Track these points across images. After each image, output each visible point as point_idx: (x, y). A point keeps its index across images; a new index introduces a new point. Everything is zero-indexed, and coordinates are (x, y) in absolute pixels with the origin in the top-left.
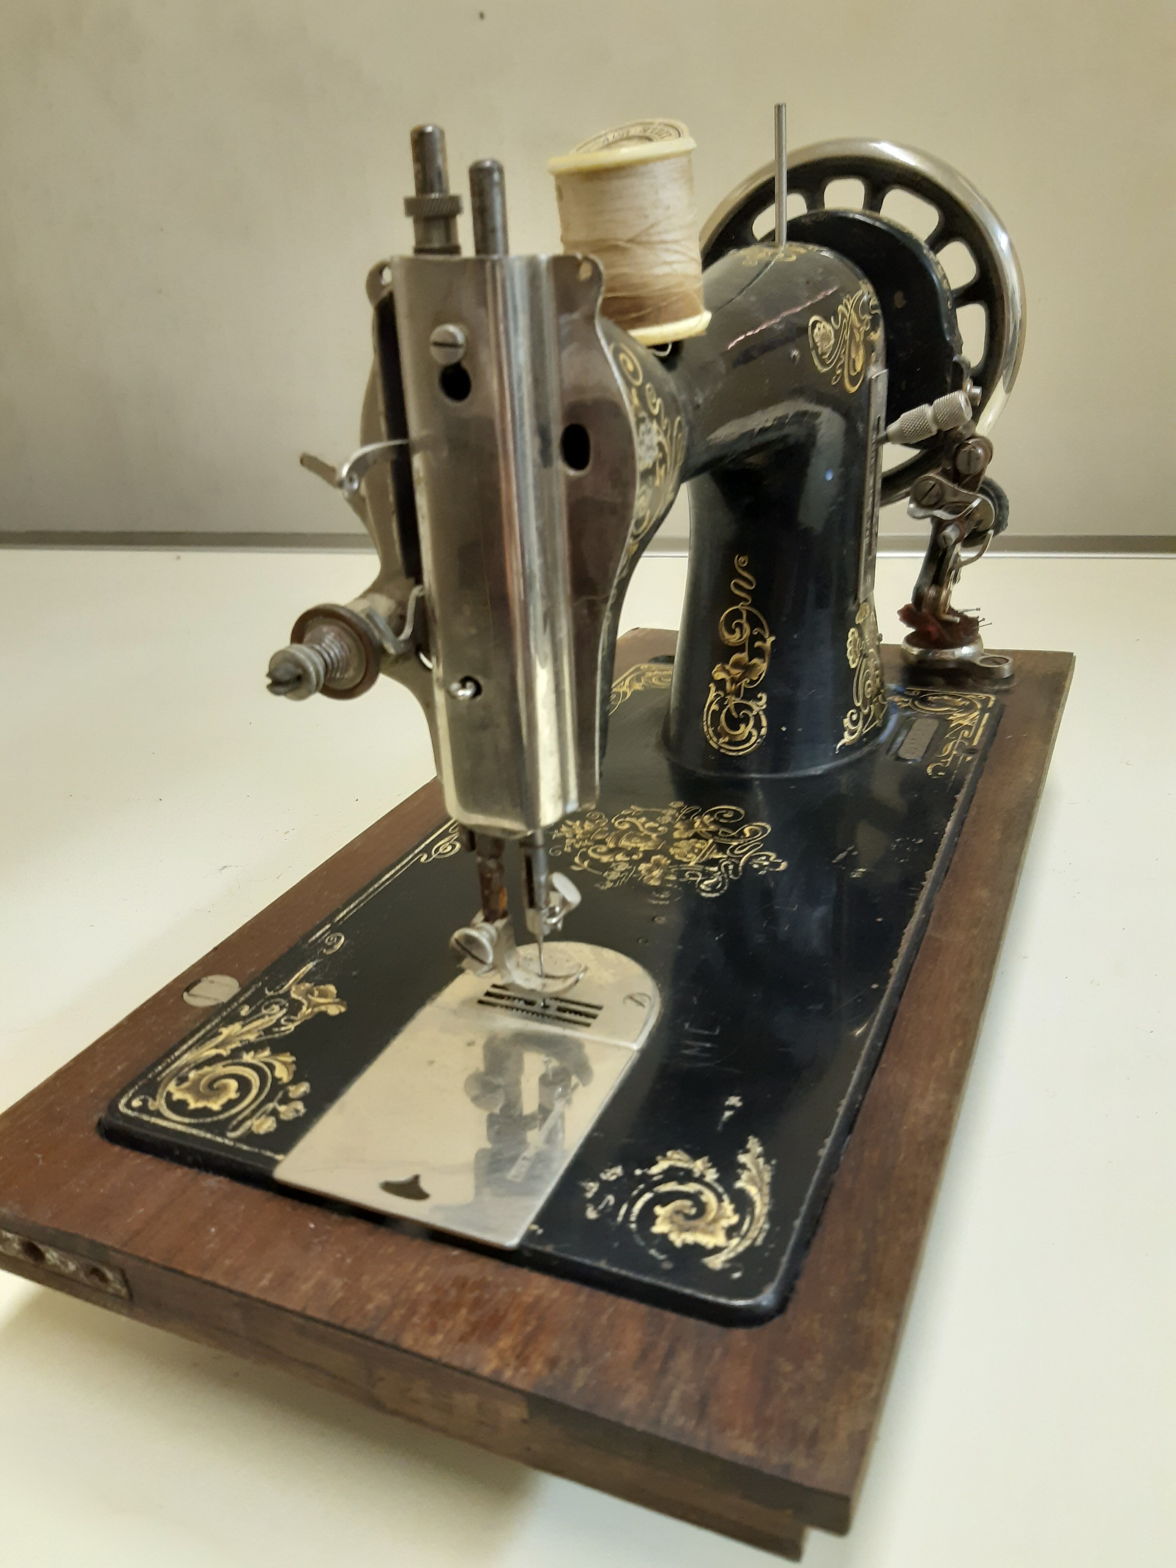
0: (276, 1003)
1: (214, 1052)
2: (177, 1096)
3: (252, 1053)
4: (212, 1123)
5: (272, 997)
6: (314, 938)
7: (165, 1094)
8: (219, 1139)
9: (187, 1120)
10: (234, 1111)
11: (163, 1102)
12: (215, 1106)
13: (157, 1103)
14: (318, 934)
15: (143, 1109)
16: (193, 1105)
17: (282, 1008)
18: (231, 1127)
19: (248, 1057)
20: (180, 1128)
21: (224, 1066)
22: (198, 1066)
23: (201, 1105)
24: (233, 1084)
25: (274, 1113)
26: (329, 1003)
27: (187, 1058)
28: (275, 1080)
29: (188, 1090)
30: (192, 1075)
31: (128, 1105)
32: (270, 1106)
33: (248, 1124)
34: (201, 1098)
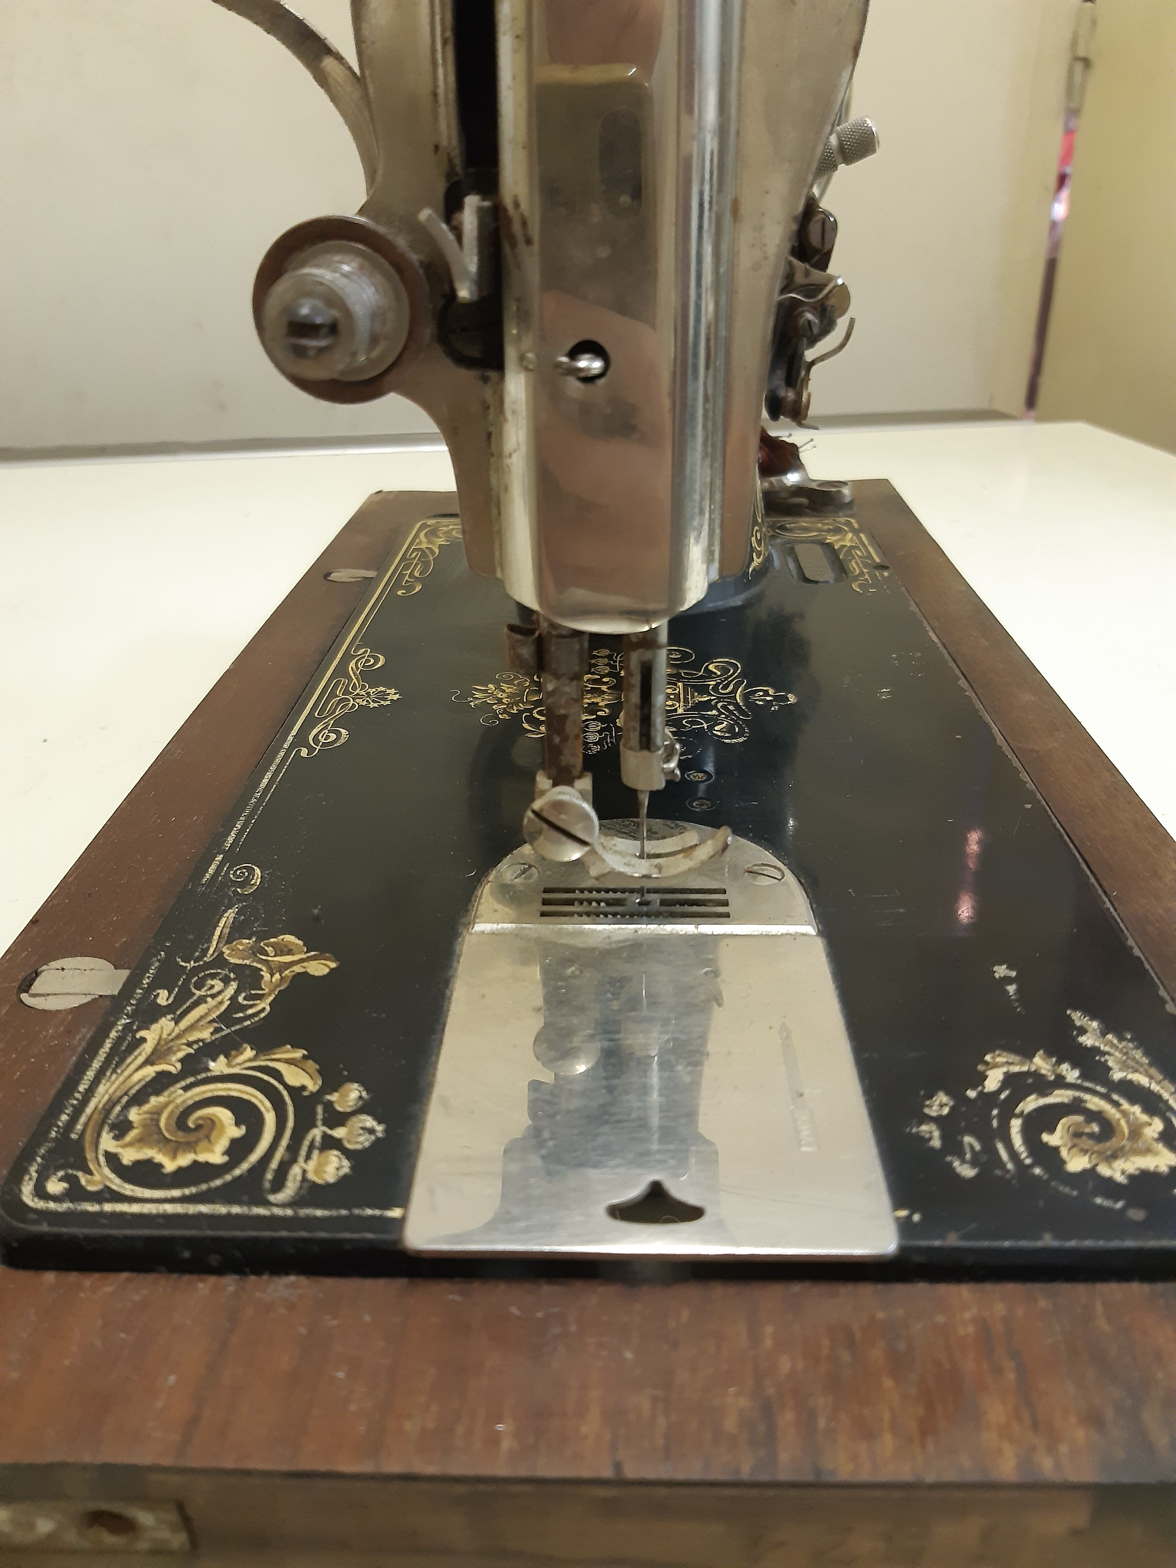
0: (213, 976)
1: (149, 1072)
2: (128, 1156)
3: (222, 1059)
4: (226, 1185)
5: (195, 971)
6: (208, 876)
7: (102, 1159)
8: (261, 1211)
9: (176, 1193)
10: (255, 1157)
11: (107, 1171)
12: (216, 1156)
13: (97, 1177)
14: (211, 870)
15: (76, 1192)
16: (170, 1166)
17: (226, 981)
18: (267, 1185)
19: (219, 1066)
20: (169, 1208)
21: (186, 1089)
22: (139, 1098)
23: (185, 1160)
24: (224, 1115)
25: (330, 1143)
26: (304, 960)
27: (104, 1092)
28: (296, 1092)
29: (141, 1141)
30: (134, 1115)
31: (40, 1192)
32: (316, 1133)
33: (296, 1171)
34: (175, 1150)
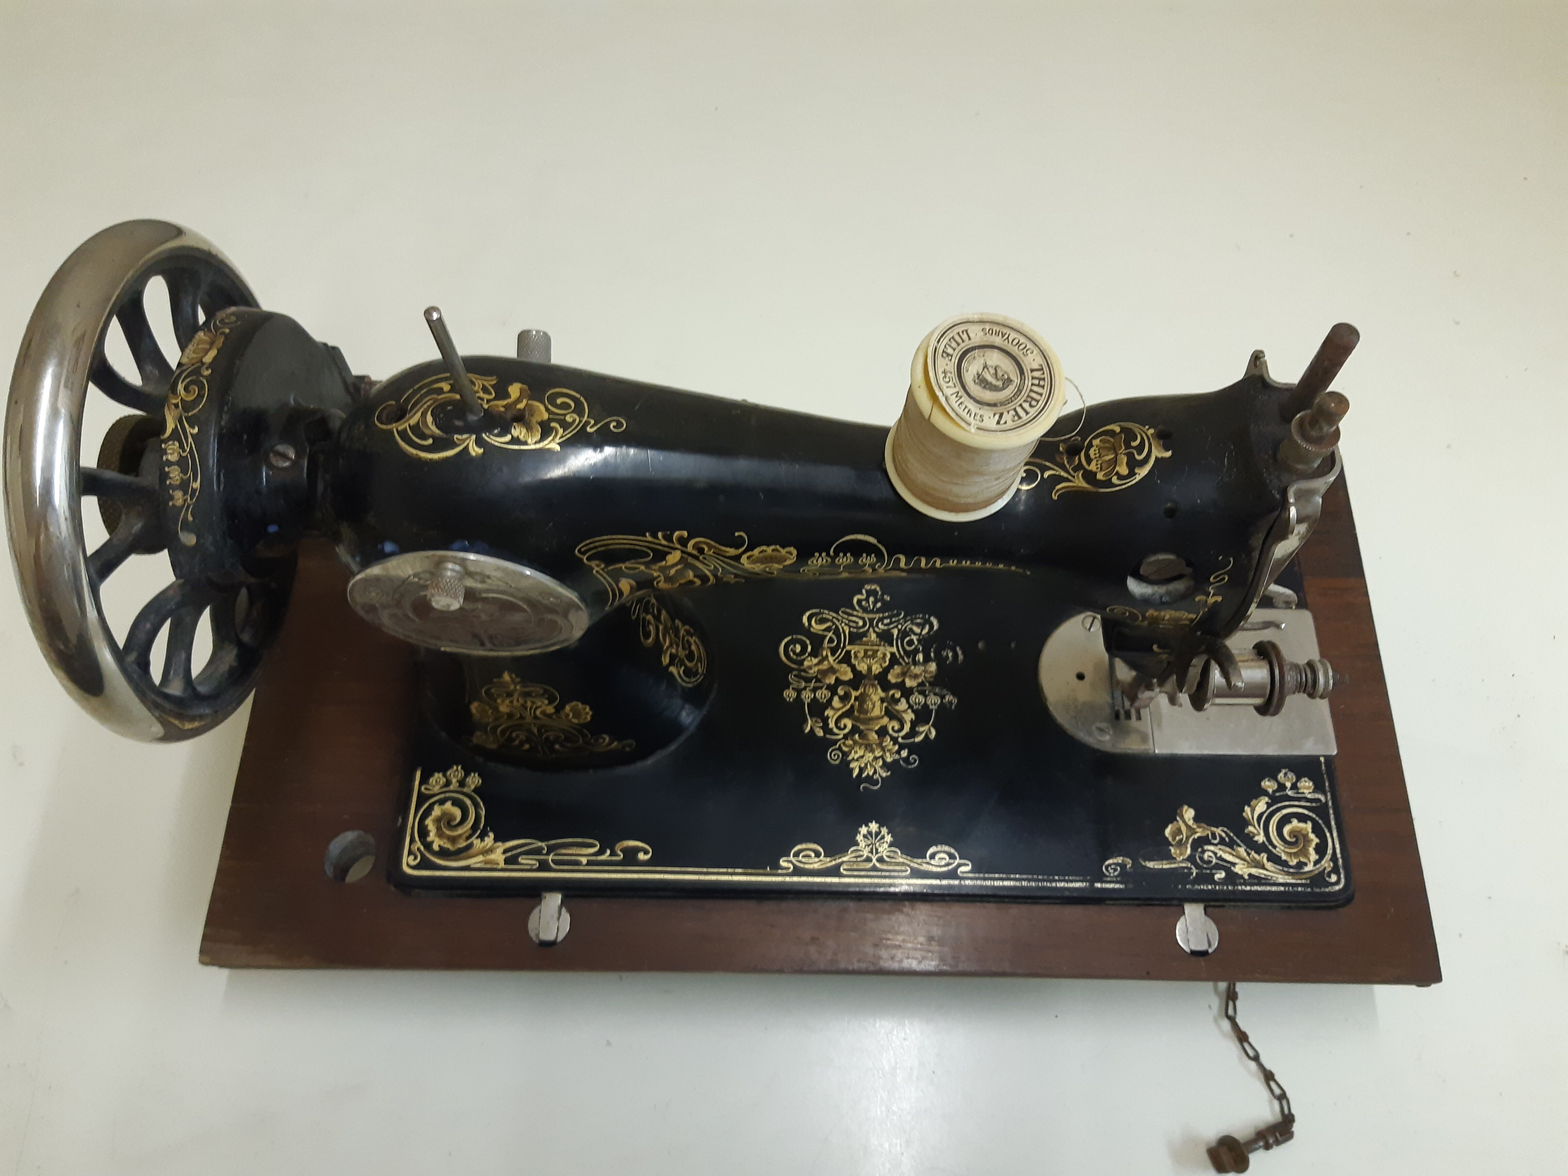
0: (1201, 859)
1: (1269, 865)
2: (1313, 856)
3: (1256, 838)
4: (1321, 818)
5: (1197, 866)
6: (1117, 886)
7: (1318, 866)
8: (1330, 804)
9: (1328, 835)
10: (1306, 812)
11: (1323, 862)
12: (1309, 826)
13: (1326, 865)
14: (1111, 886)
15: (1335, 870)
16: (1316, 841)
17: (1204, 851)
18: (1318, 804)
19: (1261, 838)
20: (1335, 834)
21: (1275, 847)
22: (1285, 864)
23: (1312, 836)
24: (1286, 830)
25: (1294, 787)
26: (1184, 822)
27: (1281, 879)
28: (1269, 805)
29: (1306, 855)
30: (1294, 862)
31: (1338, 882)
32: (1290, 793)
33: (1309, 796)
34: (1307, 841)
